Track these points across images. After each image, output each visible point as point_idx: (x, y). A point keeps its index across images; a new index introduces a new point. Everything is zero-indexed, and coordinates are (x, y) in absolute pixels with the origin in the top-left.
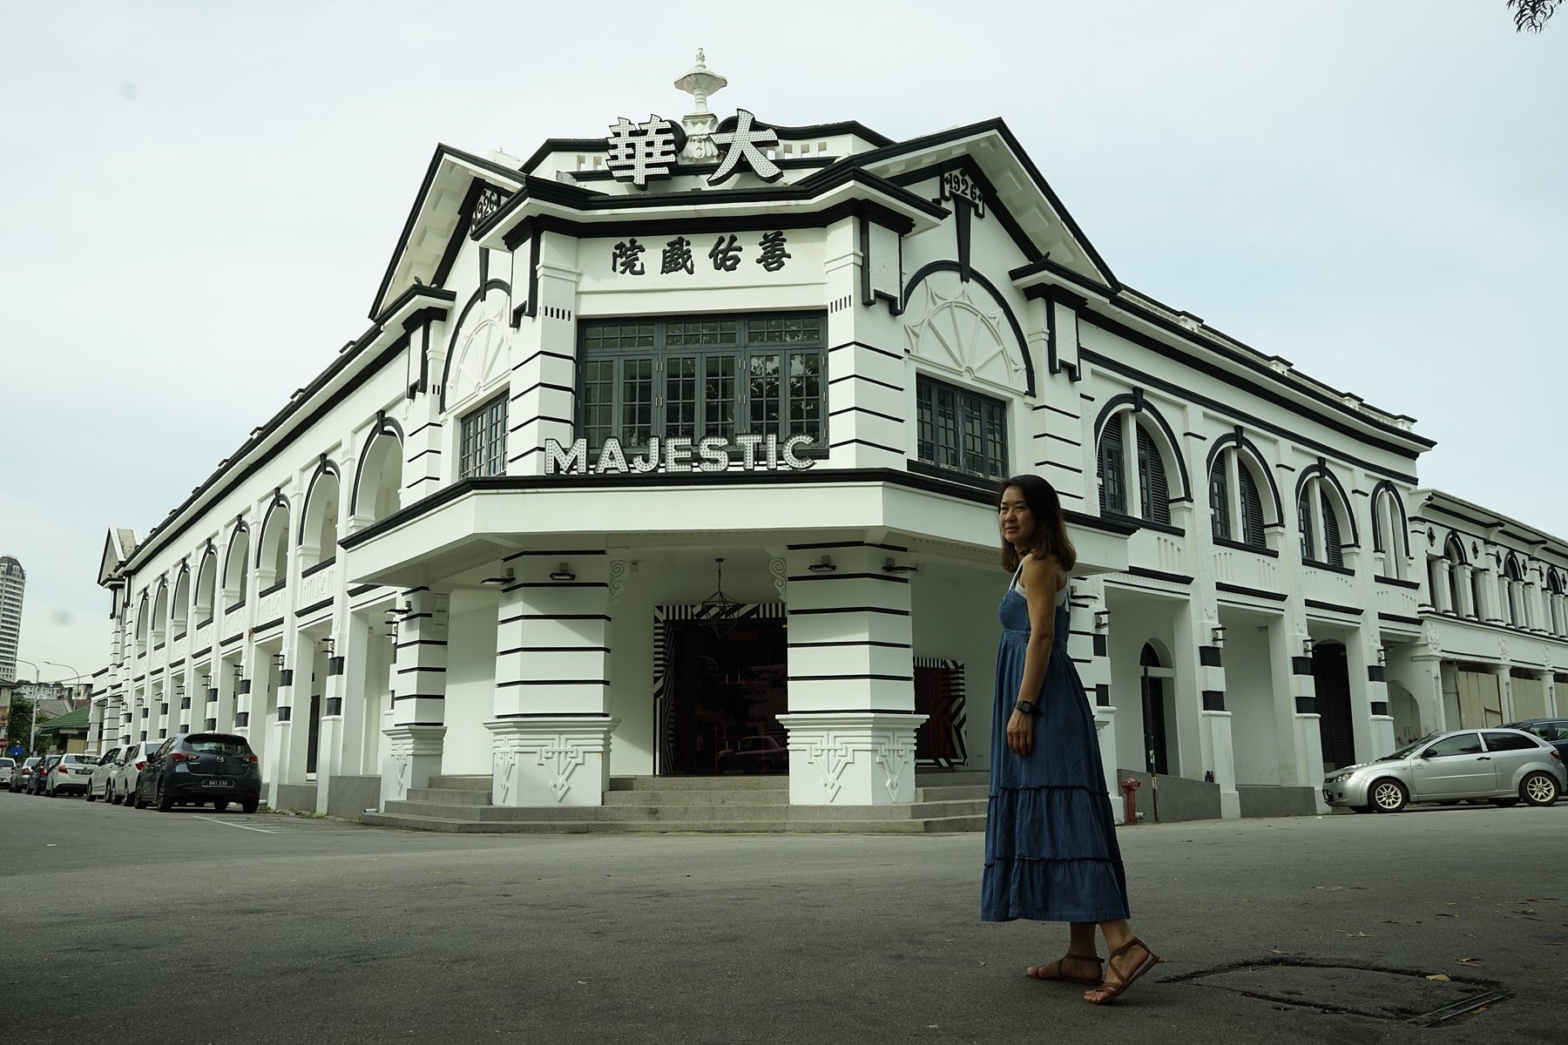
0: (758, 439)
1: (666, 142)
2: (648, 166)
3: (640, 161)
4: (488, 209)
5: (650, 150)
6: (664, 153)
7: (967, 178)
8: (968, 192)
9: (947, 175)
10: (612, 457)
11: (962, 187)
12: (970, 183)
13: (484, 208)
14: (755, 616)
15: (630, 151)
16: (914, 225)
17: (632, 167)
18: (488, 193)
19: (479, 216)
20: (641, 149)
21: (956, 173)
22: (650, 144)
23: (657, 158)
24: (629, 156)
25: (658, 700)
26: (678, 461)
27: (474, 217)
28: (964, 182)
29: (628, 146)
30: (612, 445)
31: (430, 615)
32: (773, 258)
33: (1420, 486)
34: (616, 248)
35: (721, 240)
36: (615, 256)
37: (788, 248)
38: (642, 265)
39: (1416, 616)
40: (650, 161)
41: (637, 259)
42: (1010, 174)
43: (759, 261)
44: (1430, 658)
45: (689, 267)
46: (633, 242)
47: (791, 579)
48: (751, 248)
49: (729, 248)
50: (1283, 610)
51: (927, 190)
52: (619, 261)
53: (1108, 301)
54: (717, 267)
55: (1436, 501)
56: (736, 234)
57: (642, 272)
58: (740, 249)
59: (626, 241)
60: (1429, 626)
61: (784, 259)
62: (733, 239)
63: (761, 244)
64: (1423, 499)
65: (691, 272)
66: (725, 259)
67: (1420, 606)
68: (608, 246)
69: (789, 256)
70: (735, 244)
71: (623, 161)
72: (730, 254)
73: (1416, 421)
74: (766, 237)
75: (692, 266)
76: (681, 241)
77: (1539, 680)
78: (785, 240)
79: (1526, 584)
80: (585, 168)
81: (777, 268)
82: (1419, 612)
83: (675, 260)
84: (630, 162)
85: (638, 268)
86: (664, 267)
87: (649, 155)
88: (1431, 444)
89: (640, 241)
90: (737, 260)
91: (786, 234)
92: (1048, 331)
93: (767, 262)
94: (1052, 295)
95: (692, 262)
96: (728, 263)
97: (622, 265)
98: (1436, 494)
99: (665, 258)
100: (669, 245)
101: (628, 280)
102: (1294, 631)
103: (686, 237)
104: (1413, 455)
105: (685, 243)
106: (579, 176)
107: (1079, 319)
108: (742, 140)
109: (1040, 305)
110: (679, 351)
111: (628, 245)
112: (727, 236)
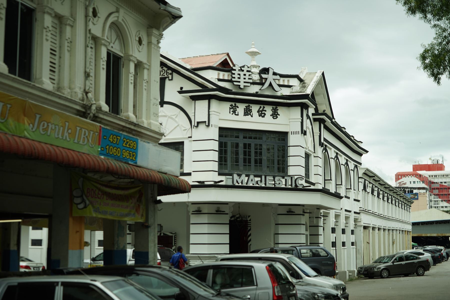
1: (249, 75)
2: (245, 82)
3: (242, 80)
5: (245, 77)
6: (248, 78)
15: (239, 76)
17: (239, 82)
20: (242, 77)
24: (239, 78)
29: (238, 74)
32: (275, 115)
33: (362, 166)
34: (231, 106)
35: (261, 107)
36: (230, 108)
37: (279, 112)
38: (238, 112)
40: (245, 81)
41: (236, 110)
43: (271, 116)
45: (252, 115)
46: (235, 104)
47: (278, 214)
48: (269, 110)
49: (263, 110)
50: (341, 213)
52: (231, 110)
54: (259, 116)
55: (367, 172)
56: (265, 106)
57: (238, 115)
58: (266, 111)
59: (233, 104)
61: (278, 116)
63: (272, 110)
65: (252, 116)
66: (262, 113)
67: (360, 208)
68: (227, 105)
69: (279, 115)
71: (236, 79)
72: (263, 112)
73: (362, 143)
74: (273, 108)
75: (252, 114)
76: (249, 106)
78: (278, 110)
80: (221, 77)
81: (276, 118)
82: (359, 210)
83: (248, 112)
84: (239, 80)
85: (237, 113)
86: (244, 114)
87: (245, 79)
88: (367, 152)
89: (238, 104)
90: (265, 114)
91: (279, 108)
92: (319, 132)
93: (273, 116)
94: (321, 121)
95: (252, 113)
96: (263, 115)
97: (232, 111)
98: (367, 170)
99: (245, 111)
100: (246, 107)
101: (234, 117)
103: (251, 105)
104: (361, 155)
105: (250, 107)
106: (219, 80)
107: (324, 129)
108: (270, 77)
109: (317, 123)
110: (247, 141)
111: (234, 105)
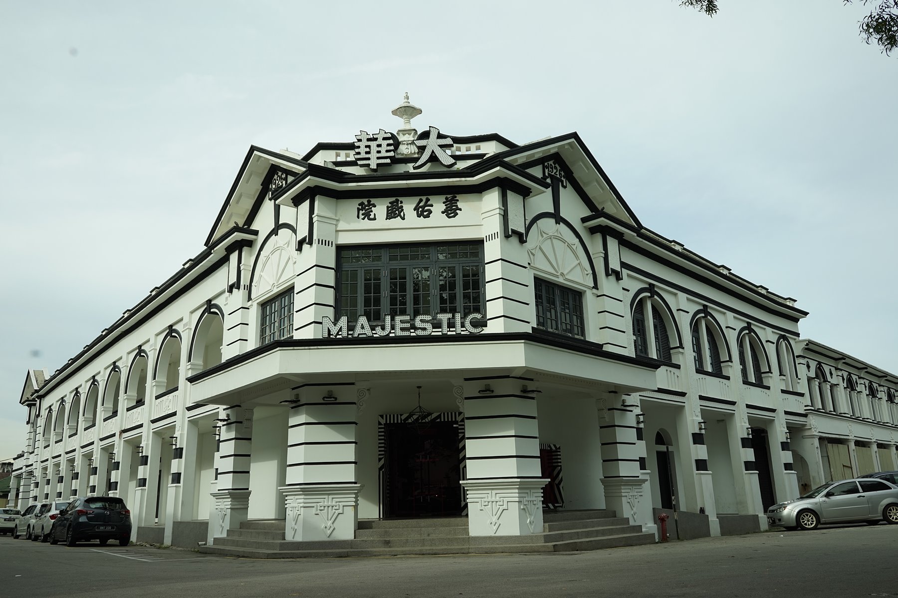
0: (450, 315)
1: (388, 145)
2: (378, 158)
3: (373, 155)
4: (280, 183)
5: (379, 149)
6: (387, 151)
7: (557, 165)
8: (558, 173)
9: (546, 164)
10: (363, 328)
11: (555, 171)
12: (559, 168)
13: (277, 182)
14: (439, 420)
15: (368, 150)
16: (531, 192)
17: (369, 159)
18: (280, 174)
19: (274, 186)
20: (374, 149)
21: (551, 162)
22: (380, 146)
23: (384, 154)
24: (367, 153)
25: (381, 472)
26: (402, 329)
27: (270, 187)
28: (556, 168)
29: (366, 147)
30: (363, 320)
31: (241, 422)
32: (451, 211)
33: (801, 338)
34: (359, 205)
35: (421, 201)
36: (359, 210)
37: (459, 205)
38: (375, 214)
39: (804, 412)
40: (379, 155)
41: (372, 211)
42: (581, 163)
43: (443, 213)
44: (813, 436)
45: (402, 216)
46: (369, 202)
47: (466, 398)
48: (438, 206)
49: (426, 205)
50: (735, 411)
51: (537, 172)
52: (361, 212)
53: (636, 235)
54: (419, 216)
55: (811, 346)
56: (429, 197)
57: (375, 219)
58: (432, 206)
59: (365, 201)
60: (811, 418)
61: (458, 211)
62: (428, 200)
63: (444, 203)
64: (803, 345)
65: (403, 219)
66: (423, 211)
67: (805, 406)
68: (354, 204)
69: (460, 210)
70: (429, 203)
71: (363, 155)
72: (426, 208)
73: (796, 301)
74: (446, 198)
75: (404, 215)
76: (397, 201)
77: (869, 447)
78: (458, 200)
79: (858, 392)
80: (339, 159)
81: (454, 217)
82: (805, 410)
83: (394, 212)
84: (367, 156)
85: (372, 216)
86: (387, 216)
87: (379, 152)
88: (806, 314)
89: (373, 201)
90: (430, 212)
91: (458, 197)
92: (604, 252)
93: (447, 213)
94: (605, 232)
95: (404, 213)
96: (425, 214)
97: (363, 215)
98: (810, 342)
99: (388, 211)
100: (390, 203)
101: (366, 224)
102: (741, 423)
103: (400, 199)
104: (796, 320)
105: (399, 202)
106: (337, 164)
107: (620, 245)
108: (432, 144)
109: (598, 237)
110: (397, 265)
111: (366, 203)
112: (424, 198)
